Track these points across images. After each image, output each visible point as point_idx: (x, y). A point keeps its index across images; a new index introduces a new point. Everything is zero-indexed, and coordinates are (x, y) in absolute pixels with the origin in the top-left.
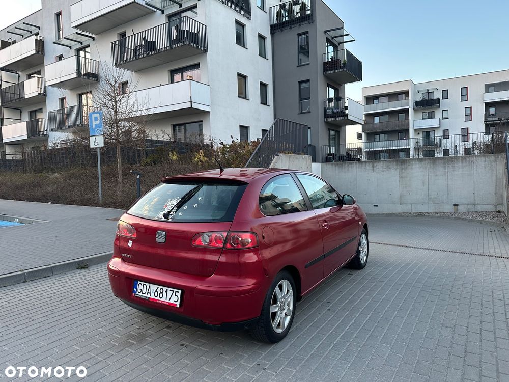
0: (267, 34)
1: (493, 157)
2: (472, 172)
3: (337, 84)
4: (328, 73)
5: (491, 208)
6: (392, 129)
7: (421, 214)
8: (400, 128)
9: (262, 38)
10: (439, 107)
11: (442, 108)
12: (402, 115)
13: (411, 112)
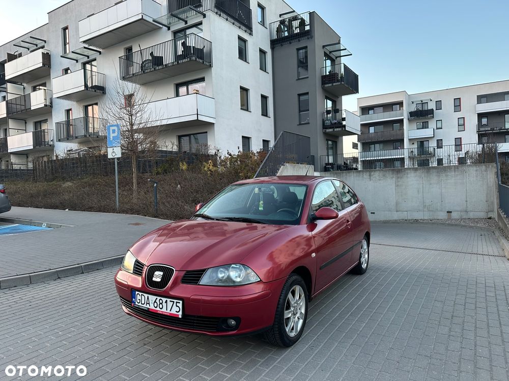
0: (267, 48)
1: (484, 166)
2: (465, 181)
3: (335, 97)
4: (326, 86)
5: (482, 215)
6: (387, 139)
7: (417, 221)
8: (395, 138)
9: (262, 52)
10: (433, 117)
11: (436, 118)
12: (396, 125)
13: (405, 122)
